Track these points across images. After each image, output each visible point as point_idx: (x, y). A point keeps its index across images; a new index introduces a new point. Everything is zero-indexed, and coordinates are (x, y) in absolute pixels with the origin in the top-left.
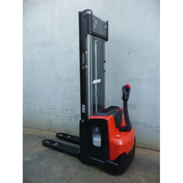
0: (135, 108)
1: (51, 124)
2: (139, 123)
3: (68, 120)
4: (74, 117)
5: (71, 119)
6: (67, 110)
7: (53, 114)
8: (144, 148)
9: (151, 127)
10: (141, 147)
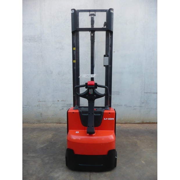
0: (119, 94)
1: (42, 116)
2: (122, 105)
3: (60, 110)
4: (66, 107)
5: (63, 109)
6: (58, 101)
7: (43, 106)
8: (126, 123)
9: (131, 107)
10: (124, 123)
